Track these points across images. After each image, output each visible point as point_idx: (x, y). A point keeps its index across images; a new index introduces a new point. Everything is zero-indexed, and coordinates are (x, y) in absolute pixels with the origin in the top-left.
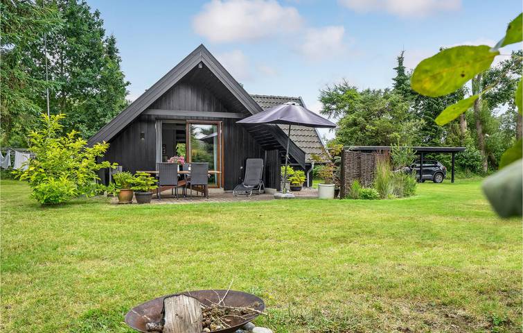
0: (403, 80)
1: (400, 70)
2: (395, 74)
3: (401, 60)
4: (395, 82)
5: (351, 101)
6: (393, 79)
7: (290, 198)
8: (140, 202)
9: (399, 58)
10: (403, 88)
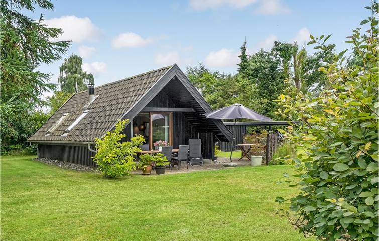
0: (247, 66)
1: (244, 57)
2: (240, 61)
3: (244, 49)
4: (240, 67)
5: (208, 83)
6: (238, 65)
7: (235, 166)
8: (158, 173)
9: (242, 48)
10: (247, 73)
